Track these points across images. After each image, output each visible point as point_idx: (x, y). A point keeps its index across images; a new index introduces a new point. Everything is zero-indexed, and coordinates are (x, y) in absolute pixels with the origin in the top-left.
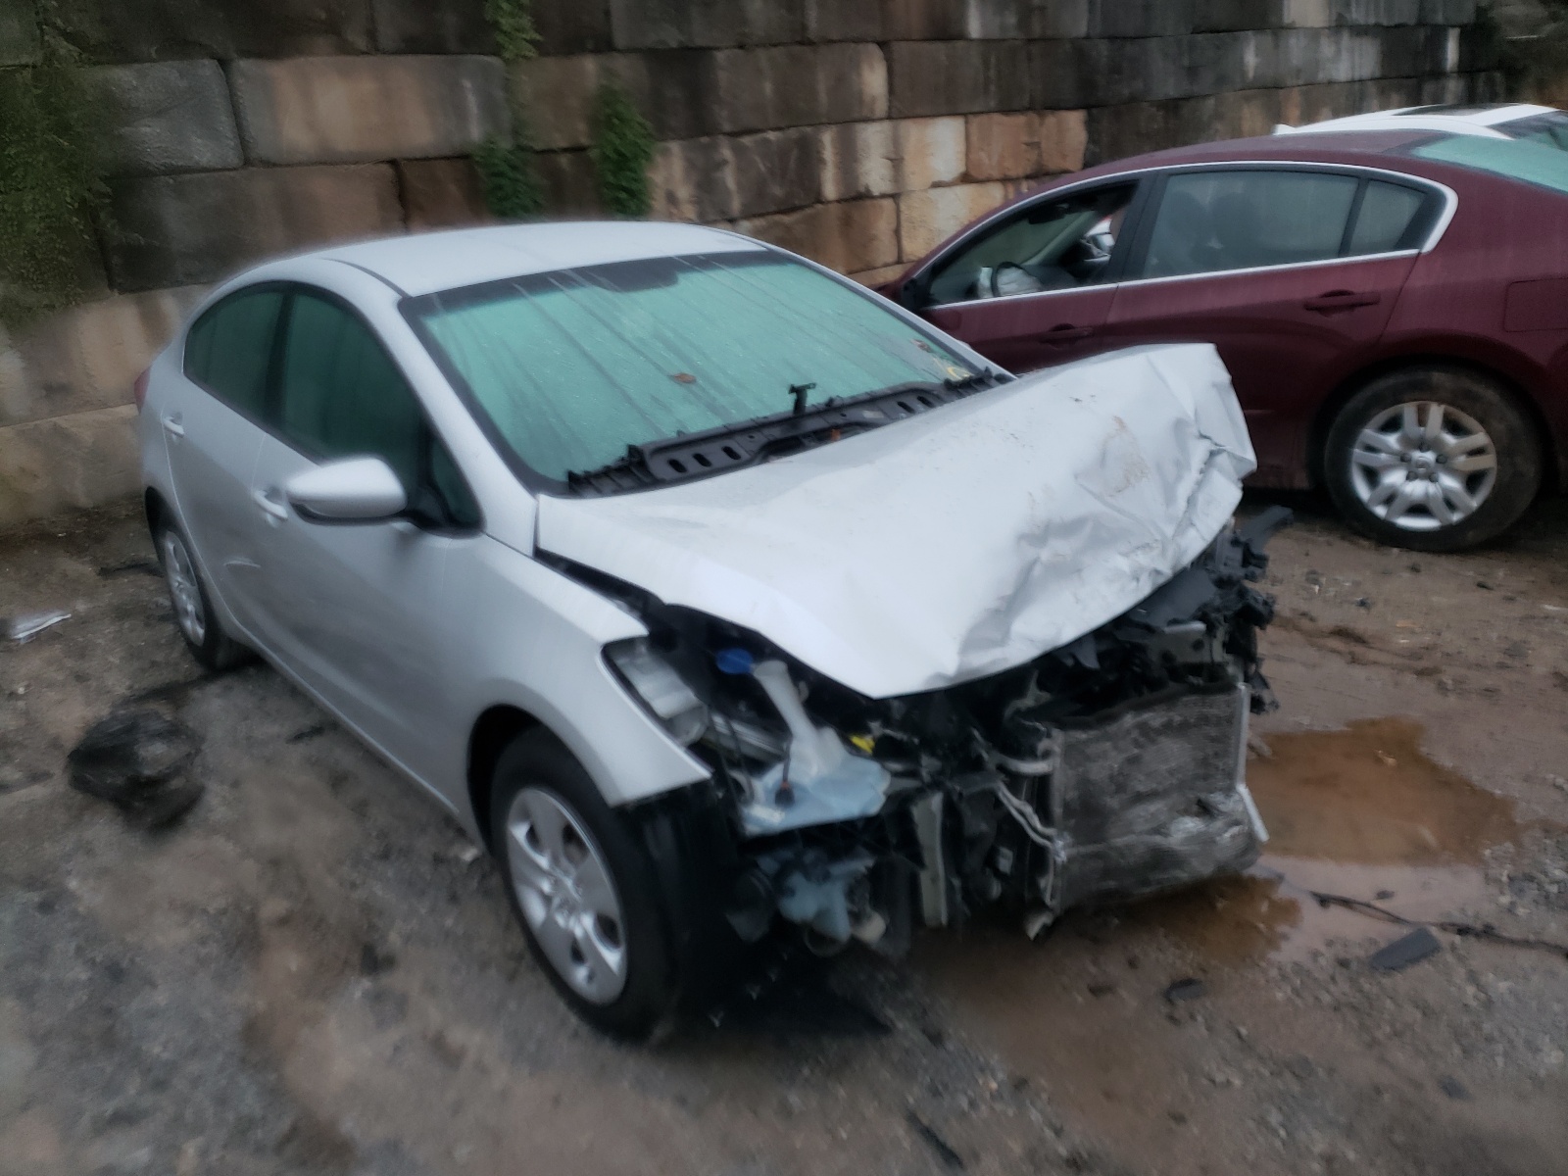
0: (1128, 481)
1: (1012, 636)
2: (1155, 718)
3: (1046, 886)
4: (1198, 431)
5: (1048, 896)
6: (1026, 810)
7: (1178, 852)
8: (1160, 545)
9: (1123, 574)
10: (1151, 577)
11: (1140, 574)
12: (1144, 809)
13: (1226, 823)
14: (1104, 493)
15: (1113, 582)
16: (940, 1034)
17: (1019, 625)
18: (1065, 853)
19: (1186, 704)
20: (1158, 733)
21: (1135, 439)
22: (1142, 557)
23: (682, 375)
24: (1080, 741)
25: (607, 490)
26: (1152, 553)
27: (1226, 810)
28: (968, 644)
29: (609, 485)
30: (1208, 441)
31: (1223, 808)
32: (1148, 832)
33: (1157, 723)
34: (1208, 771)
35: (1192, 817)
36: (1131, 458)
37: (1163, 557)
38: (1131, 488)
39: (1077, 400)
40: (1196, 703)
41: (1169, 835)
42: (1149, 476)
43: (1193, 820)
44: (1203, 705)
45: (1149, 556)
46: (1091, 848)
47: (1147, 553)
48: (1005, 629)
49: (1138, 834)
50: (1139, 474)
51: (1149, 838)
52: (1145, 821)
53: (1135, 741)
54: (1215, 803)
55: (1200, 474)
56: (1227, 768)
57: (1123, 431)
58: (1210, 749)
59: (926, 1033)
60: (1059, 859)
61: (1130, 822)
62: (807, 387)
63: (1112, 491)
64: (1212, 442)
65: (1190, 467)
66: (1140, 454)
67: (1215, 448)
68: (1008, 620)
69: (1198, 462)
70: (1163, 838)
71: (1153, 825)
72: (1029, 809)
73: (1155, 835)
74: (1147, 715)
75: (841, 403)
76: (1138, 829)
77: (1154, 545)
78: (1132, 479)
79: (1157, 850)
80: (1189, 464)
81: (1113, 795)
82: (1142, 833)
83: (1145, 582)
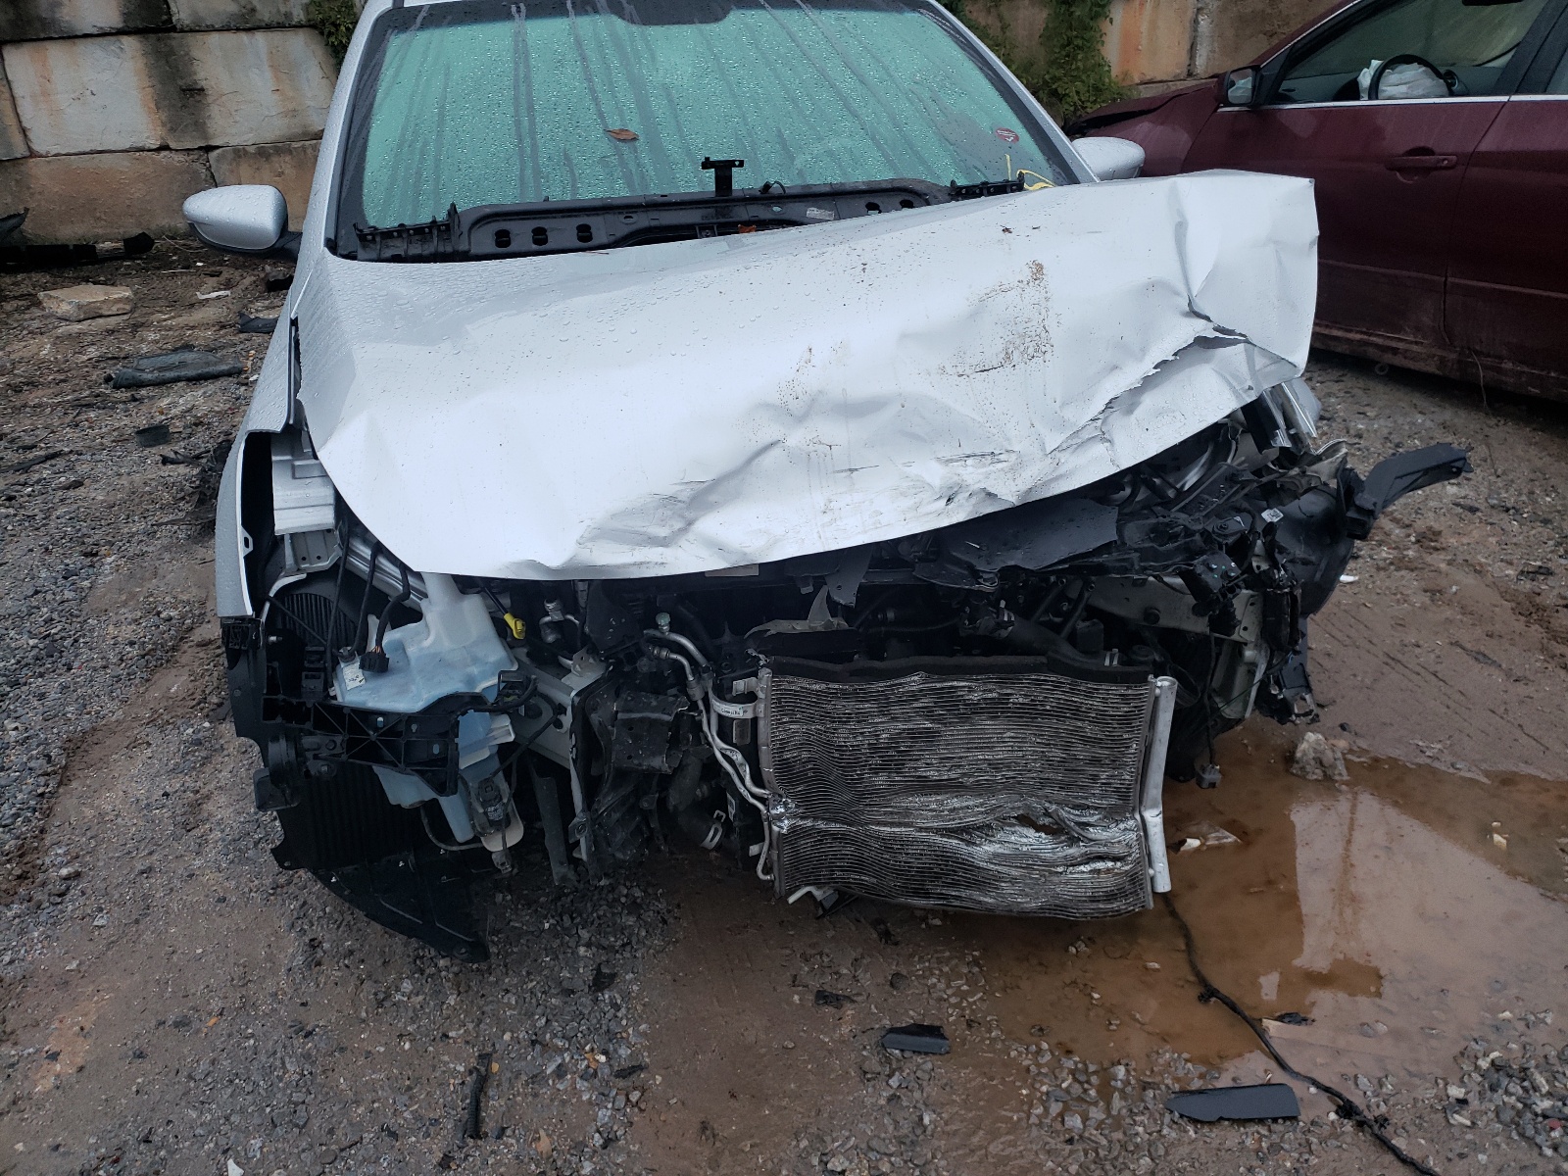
0: (1008, 356)
1: (690, 536)
2: (971, 690)
3: (760, 854)
4: (1190, 304)
5: (760, 867)
6: (734, 758)
7: (979, 868)
8: (1013, 457)
9: (927, 487)
10: (973, 500)
11: (956, 493)
12: (937, 801)
13: (1086, 854)
14: (949, 369)
15: (904, 494)
16: (613, 976)
17: (710, 525)
18: (786, 822)
19: (1038, 683)
20: (975, 709)
21: (1047, 299)
22: (970, 469)
23: (622, 130)
24: (811, 692)
25: (388, 253)
26: (991, 467)
27: (1098, 837)
28: (602, 533)
29: (399, 247)
30: (1203, 322)
31: (1093, 832)
32: (938, 831)
33: (975, 697)
34: (1071, 778)
35: (1037, 831)
36: (1026, 325)
37: (1009, 475)
38: (1008, 368)
39: (1006, 230)
40: (1057, 686)
41: (974, 844)
42: (1048, 356)
43: (1037, 835)
44: (1073, 692)
45: (984, 470)
46: (834, 827)
47: (984, 466)
48: (678, 525)
49: (921, 829)
50: (1031, 351)
51: (938, 839)
52: (936, 817)
53: (927, 712)
54: (1077, 823)
55: (1155, 368)
56: (1116, 783)
57: (1031, 284)
58: (1081, 752)
59: (598, 969)
60: (775, 829)
61: (907, 812)
62: (730, 164)
63: (967, 368)
64: (1211, 325)
65: (1144, 355)
66: (1046, 322)
67: (1212, 334)
68: (689, 515)
69: (1164, 350)
70: (963, 845)
71: (952, 824)
72: (738, 757)
73: (949, 837)
74: (955, 683)
75: (781, 191)
76: (920, 823)
77: (1002, 457)
78: (1016, 356)
79: (946, 857)
80: (1144, 351)
81: (876, 771)
82: (927, 829)
83: (961, 506)
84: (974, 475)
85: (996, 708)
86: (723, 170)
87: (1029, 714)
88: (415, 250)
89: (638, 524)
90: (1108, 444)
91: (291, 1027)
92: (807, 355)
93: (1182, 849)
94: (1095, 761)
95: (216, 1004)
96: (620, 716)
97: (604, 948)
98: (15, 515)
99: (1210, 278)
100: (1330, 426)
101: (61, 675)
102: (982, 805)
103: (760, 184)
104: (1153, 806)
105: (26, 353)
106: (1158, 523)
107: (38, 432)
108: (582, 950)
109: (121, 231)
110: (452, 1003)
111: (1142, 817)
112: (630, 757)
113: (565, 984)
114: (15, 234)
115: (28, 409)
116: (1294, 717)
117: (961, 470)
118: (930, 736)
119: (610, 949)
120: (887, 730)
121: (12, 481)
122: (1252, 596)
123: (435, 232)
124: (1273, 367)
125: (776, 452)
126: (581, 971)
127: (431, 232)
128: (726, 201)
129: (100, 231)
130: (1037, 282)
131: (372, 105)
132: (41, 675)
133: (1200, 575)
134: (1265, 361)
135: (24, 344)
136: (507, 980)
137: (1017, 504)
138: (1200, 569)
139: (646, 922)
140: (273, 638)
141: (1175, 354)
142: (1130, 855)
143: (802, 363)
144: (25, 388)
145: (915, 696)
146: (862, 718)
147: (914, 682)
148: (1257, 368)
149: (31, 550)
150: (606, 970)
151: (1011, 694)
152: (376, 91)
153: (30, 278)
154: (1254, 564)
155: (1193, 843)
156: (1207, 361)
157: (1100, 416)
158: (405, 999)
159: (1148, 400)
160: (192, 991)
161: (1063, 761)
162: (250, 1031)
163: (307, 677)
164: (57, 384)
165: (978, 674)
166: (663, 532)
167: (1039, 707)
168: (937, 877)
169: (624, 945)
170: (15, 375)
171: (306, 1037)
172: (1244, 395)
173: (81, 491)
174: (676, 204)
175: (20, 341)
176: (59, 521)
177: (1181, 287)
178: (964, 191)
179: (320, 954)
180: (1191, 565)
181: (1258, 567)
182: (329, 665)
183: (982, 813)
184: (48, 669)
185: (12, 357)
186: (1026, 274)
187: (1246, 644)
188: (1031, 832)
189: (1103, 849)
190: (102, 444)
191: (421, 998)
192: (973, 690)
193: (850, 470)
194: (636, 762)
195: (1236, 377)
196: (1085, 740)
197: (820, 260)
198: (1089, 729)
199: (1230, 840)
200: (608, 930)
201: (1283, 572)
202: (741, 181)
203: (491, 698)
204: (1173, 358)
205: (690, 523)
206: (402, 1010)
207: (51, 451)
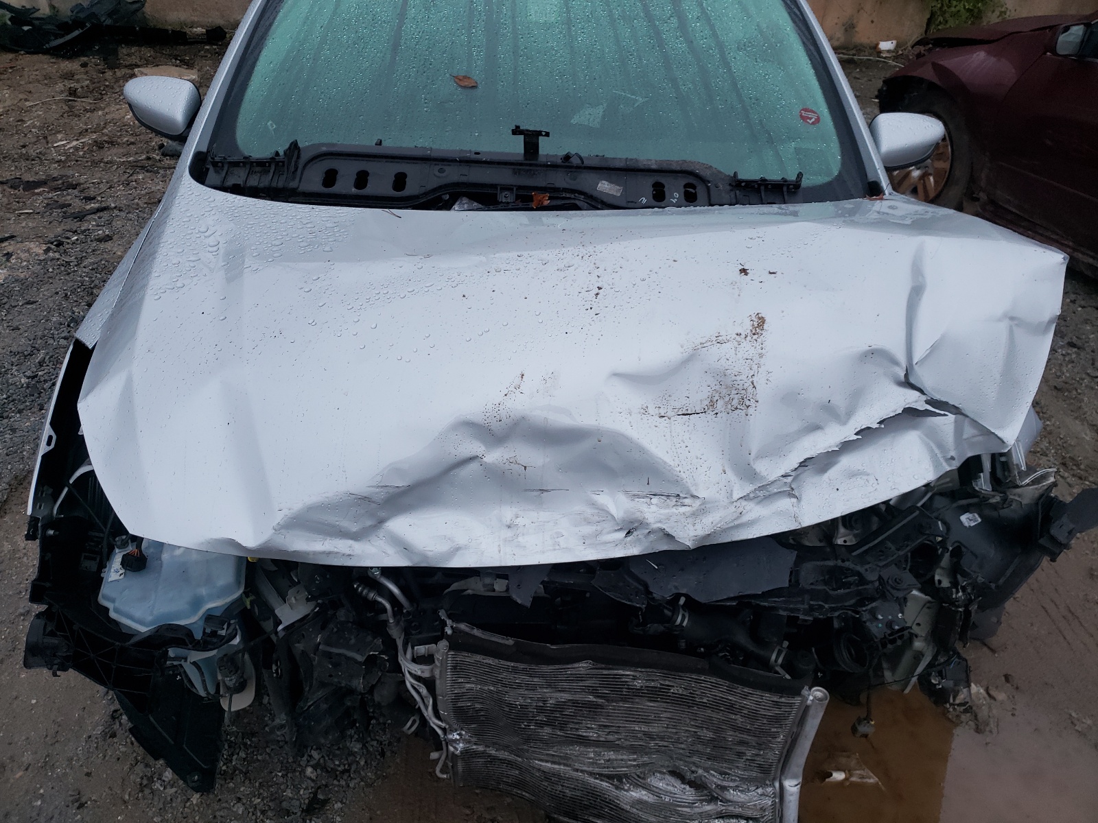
0: (712, 404)
1: (381, 533)
2: (635, 678)
3: (439, 759)
4: (906, 375)
5: (438, 769)
6: (421, 690)
7: (623, 809)
8: (697, 503)
9: (609, 518)
10: (652, 537)
11: (636, 529)
12: (596, 752)
13: (721, 812)
14: (652, 410)
15: (588, 522)
16: (326, 802)
17: (400, 525)
18: (461, 745)
19: (697, 681)
20: (638, 693)
21: (761, 356)
22: (653, 508)
23: (465, 77)
24: (483, 665)
25: (231, 181)
26: (674, 510)
27: (735, 799)
28: (301, 522)
29: (238, 177)
30: (917, 394)
31: (732, 795)
32: (591, 774)
33: (638, 684)
34: (718, 752)
35: (683, 783)
36: (734, 378)
37: (690, 520)
38: (710, 415)
39: (744, 271)
40: (716, 686)
41: (623, 789)
42: (751, 410)
43: (683, 786)
44: (729, 691)
45: (667, 511)
46: (503, 755)
47: (668, 507)
48: (369, 523)
49: (577, 770)
50: (735, 403)
51: (592, 780)
52: (592, 763)
53: (593, 691)
54: (718, 786)
55: (857, 434)
56: (760, 760)
57: (749, 338)
58: (730, 736)
59: (315, 794)
60: (451, 749)
61: (566, 757)
62: (539, 133)
63: (670, 409)
64: (924, 398)
65: (849, 419)
66: (755, 379)
67: (922, 406)
68: (382, 514)
69: (868, 416)
70: (612, 789)
71: (605, 771)
72: (424, 691)
73: (602, 780)
74: (621, 672)
75: (579, 162)
76: (577, 766)
77: (687, 501)
78: (720, 404)
79: (593, 793)
80: (850, 414)
81: (541, 725)
82: (582, 771)
83: (639, 540)
84: (654, 513)
85: (654, 694)
86: (532, 139)
87: (684, 702)
88: (253, 182)
89: (332, 519)
90: (794, 500)
91: (71, 796)
92: (518, 380)
93: (827, 780)
94: (742, 743)
95: (27, 757)
96: (321, 647)
97: (327, 771)
98: (58, 259)
99: (934, 348)
100: (1078, 354)
101: (34, 413)
102: (635, 760)
103: (562, 153)
104: (794, 777)
105: (116, 116)
106: (836, 566)
107: (101, 186)
108: (309, 770)
109: (210, 20)
110: (194, 802)
111: (781, 786)
112: (331, 676)
113: (285, 805)
114: (139, 14)
115: (102, 164)
116: (948, 705)
117: (644, 508)
118: (592, 707)
119: (333, 773)
120: (554, 697)
121: (68, 227)
122: (929, 602)
123: (273, 167)
124: (980, 438)
125: (474, 466)
126: (302, 792)
127: (270, 166)
128: (531, 165)
129: (196, 19)
130: (755, 337)
131: (271, 25)
132: (20, 412)
133: (865, 622)
134: (974, 432)
135: (118, 107)
136: (242, 789)
137: (692, 548)
138: (866, 616)
139: (368, 751)
140: (51, 532)
141: (880, 423)
142: (763, 817)
143: (512, 388)
144: (106, 145)
145: (580, 678)
146: (533, 688)
147: (583, 667)
148: (965, 436)
149: (57, 293)
150: (321, 797)
151: (673, 686)
152: (277, 12)
153: (140, 52)
154: (937, 578)
155: (839, 776)
156: (914, 427)
157: (793, 474)
158: (162, 789)
159: (846, 461)
160: (16, 740)
161: (713, 740)
162: (42, 791)
163: (86, 558)
164: (128, 145)
165: (641, 667)
166: (354, 528)
167: (697, 700)
168: (587, 807)
169: (343, 772)
170: (103, 134)
171: (78, 808)
172: (944, 464)
173: (109, 245)
174: (486, 162)
175: (117, 104)
176: (84, 270)
177: (902, 358)
178: (743, 184)
179: (117, 726)
180: (857, 613)
181: (940, 582)
182: (105, 550)
183: (634, 766)
184: (27, 406)
185: (108, 117)
186: (747, 327)
187: (916, 636)
188: (678, 783)
189: (738, 810)
190: (138, 204)
191: (174, 790)
192: (636, 678)
193: (542, 490)
194: (336, 680)
195: (941, 446)
196: (736, 728)
197: (562, 274)
198: (739, 719)
199: (872, 781)
200: (338, 752)
201: (960, 594)
202: (547, 148)
203: (198, 635)
204: (877, 426)
205: (381, 522)
206: (156, 799)
207: (104, 205)
